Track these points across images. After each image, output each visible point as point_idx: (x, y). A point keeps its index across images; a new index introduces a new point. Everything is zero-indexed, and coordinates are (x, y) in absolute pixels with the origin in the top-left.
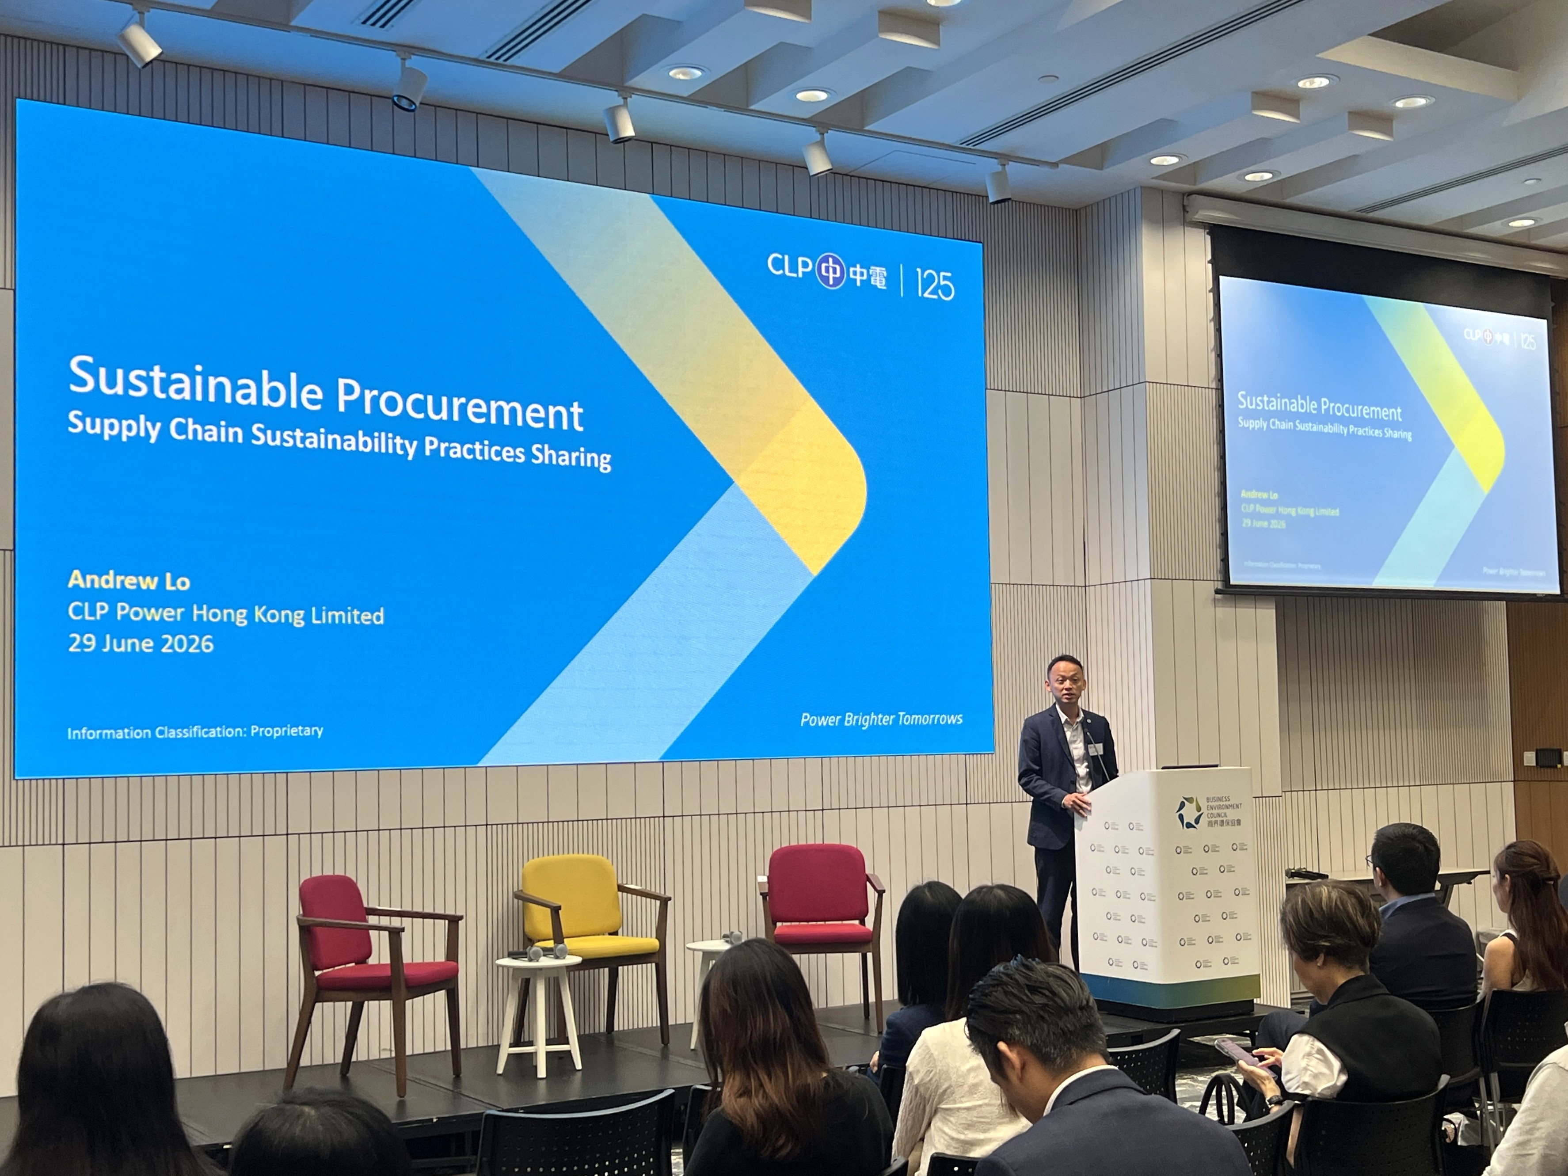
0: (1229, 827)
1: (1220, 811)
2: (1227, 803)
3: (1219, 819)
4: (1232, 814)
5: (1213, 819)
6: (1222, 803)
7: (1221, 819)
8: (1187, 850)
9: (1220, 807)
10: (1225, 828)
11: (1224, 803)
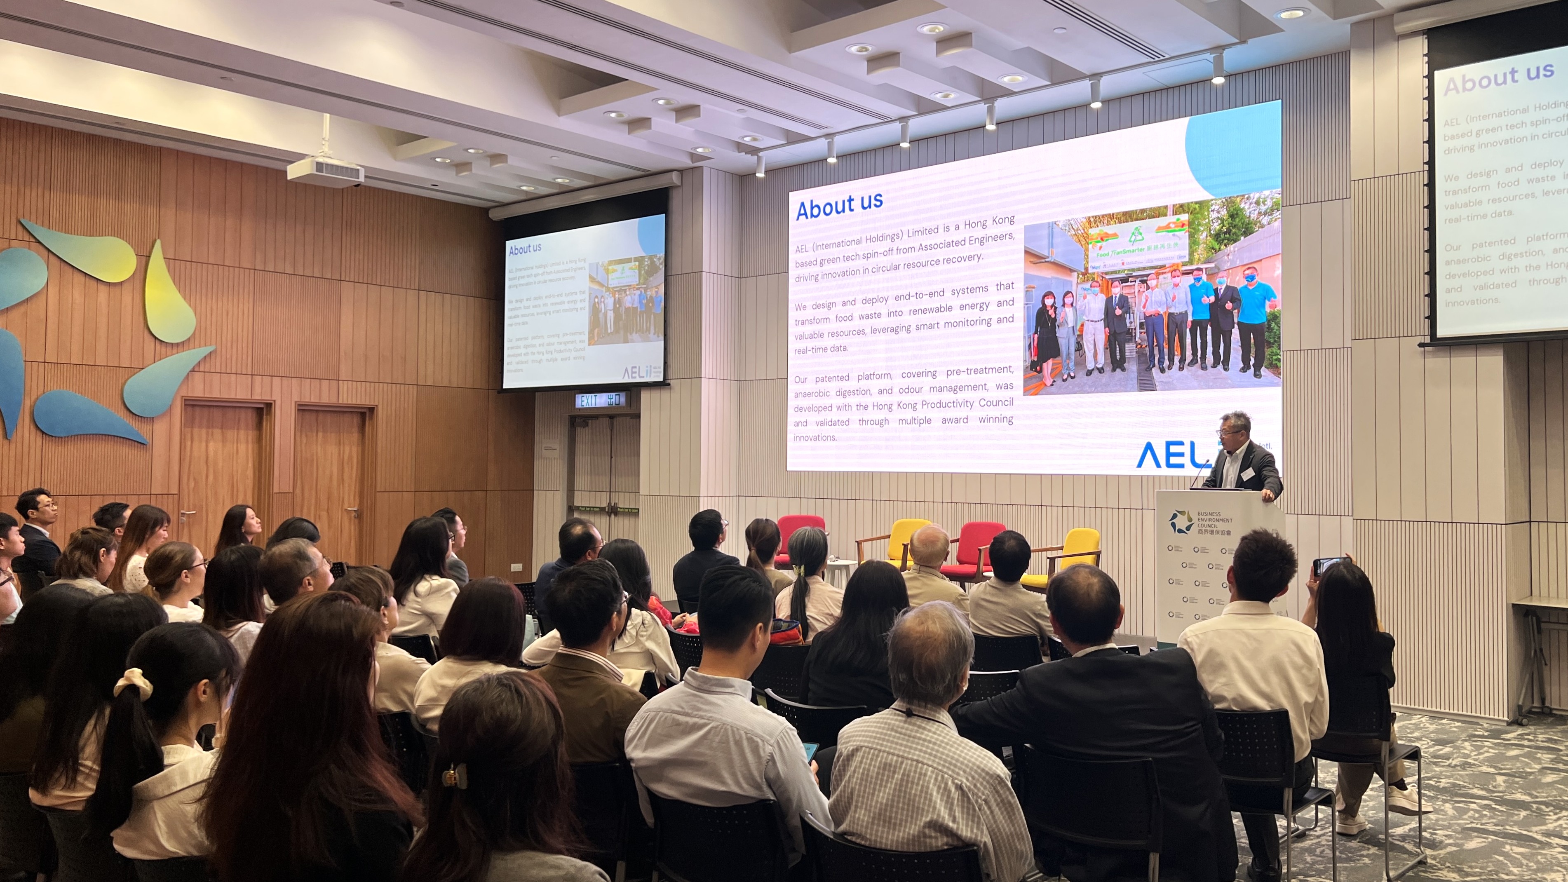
0: (1219, 536)
1: (1210, 523)
2: (1218, 518)
3: (1209, 529)
4: (1221, 526)
5: (1204, 528)
6: (1212, 517)
7: (1211, 529)
8: (1178, 549)
9: (1210, 520)
10: (1215, 535)
11: (1215, 517)
